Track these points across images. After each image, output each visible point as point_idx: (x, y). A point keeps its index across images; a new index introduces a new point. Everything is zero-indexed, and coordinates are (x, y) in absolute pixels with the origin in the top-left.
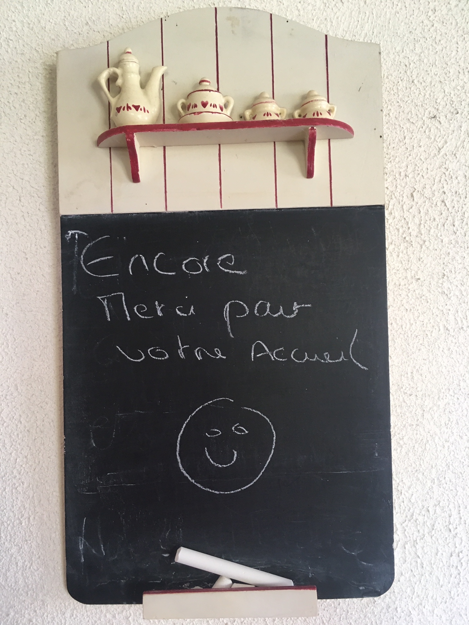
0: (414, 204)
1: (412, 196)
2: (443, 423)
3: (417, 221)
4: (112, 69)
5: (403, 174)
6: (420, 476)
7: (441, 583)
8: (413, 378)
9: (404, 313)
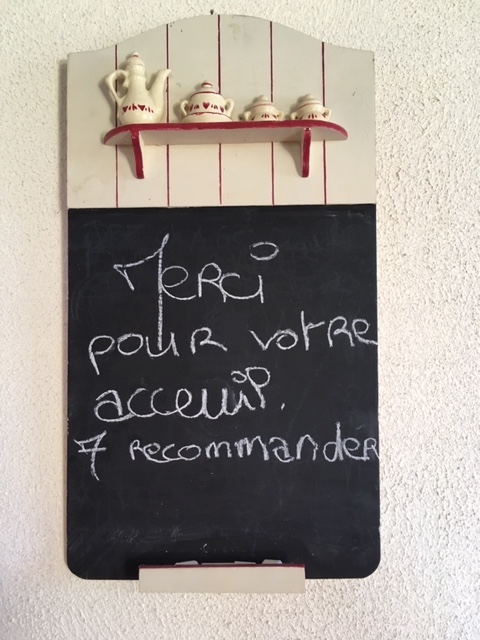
0: (399, 183)
1: (397, 175)
2: (429, 391)
3: (402, 199)
4: (119, 71)
5: (388, 154)
6: (408, 442)
7: (430, 544)
8: (400, 349)
9: (392, 286)
